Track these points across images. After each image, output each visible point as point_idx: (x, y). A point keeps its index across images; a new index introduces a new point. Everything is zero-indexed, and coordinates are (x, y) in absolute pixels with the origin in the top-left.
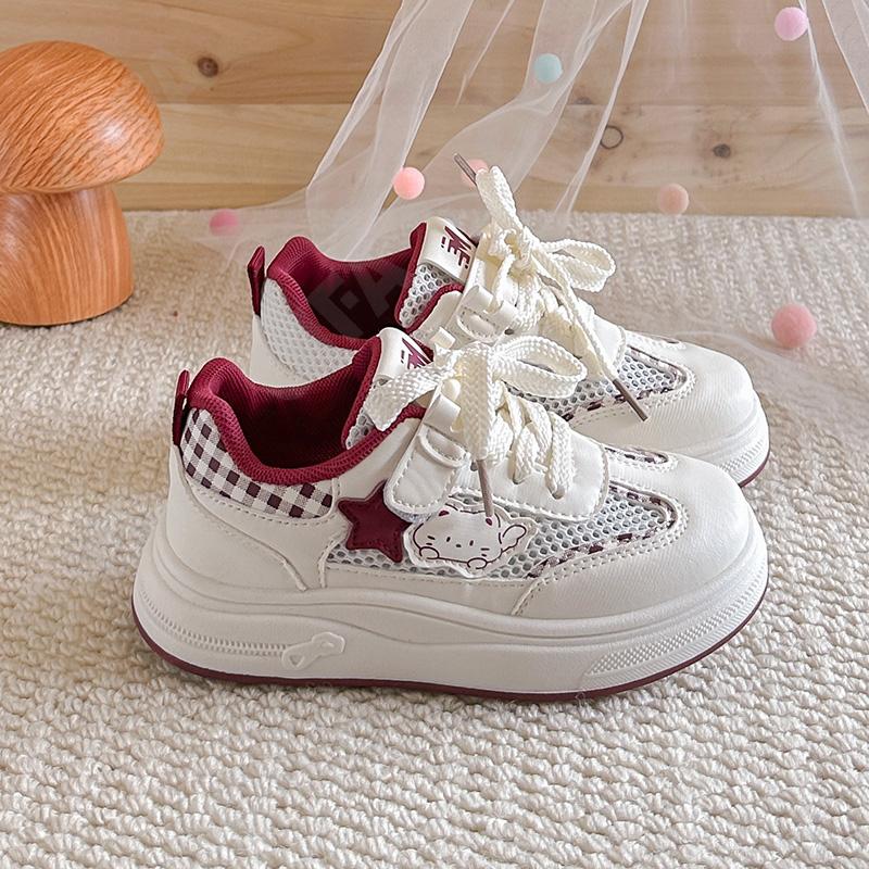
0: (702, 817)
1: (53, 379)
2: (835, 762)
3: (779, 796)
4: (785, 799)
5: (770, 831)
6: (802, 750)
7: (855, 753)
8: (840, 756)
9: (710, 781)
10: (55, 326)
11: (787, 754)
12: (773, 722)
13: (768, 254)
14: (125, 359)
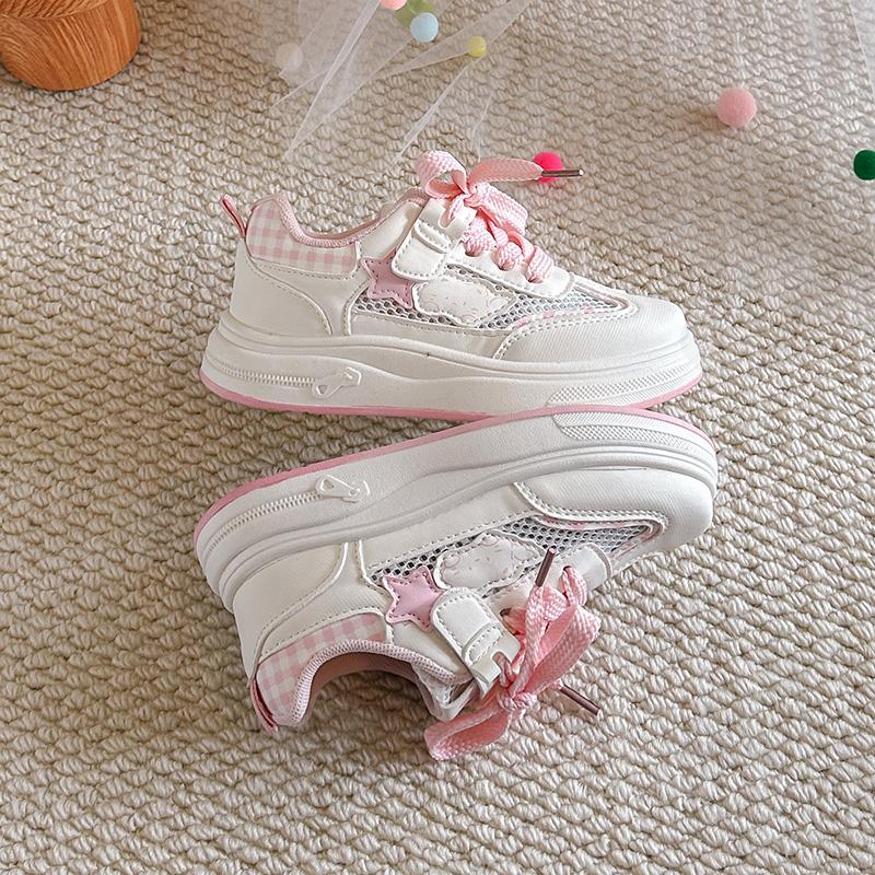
4: (687, 690)
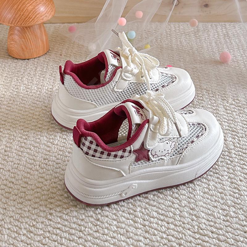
0: (202, 194)
1: (31, 75)
2: (235, 179)
3: (221, 188)
5: (219, 198)
6: (226, 176)
7: (240, 177)
8: (236, 177)
9: (203, 184)
10: (30, 59)
11: (223, 177)
12: (219, 168)
13: (218, 34)
14: (49, 68)
